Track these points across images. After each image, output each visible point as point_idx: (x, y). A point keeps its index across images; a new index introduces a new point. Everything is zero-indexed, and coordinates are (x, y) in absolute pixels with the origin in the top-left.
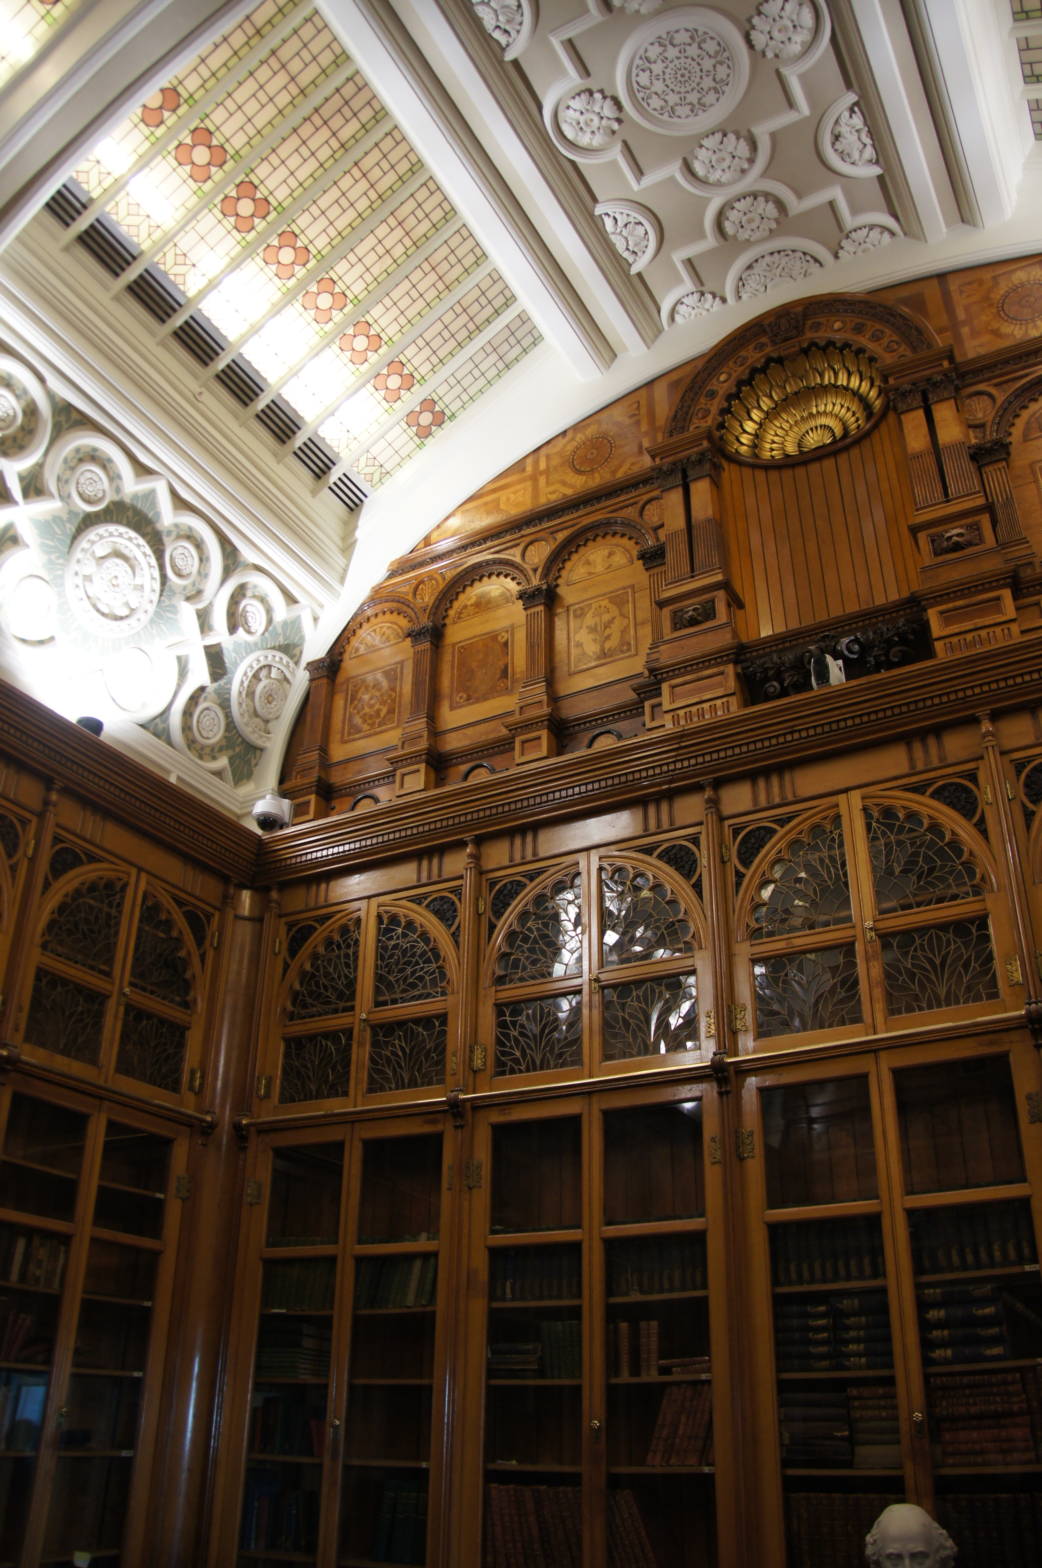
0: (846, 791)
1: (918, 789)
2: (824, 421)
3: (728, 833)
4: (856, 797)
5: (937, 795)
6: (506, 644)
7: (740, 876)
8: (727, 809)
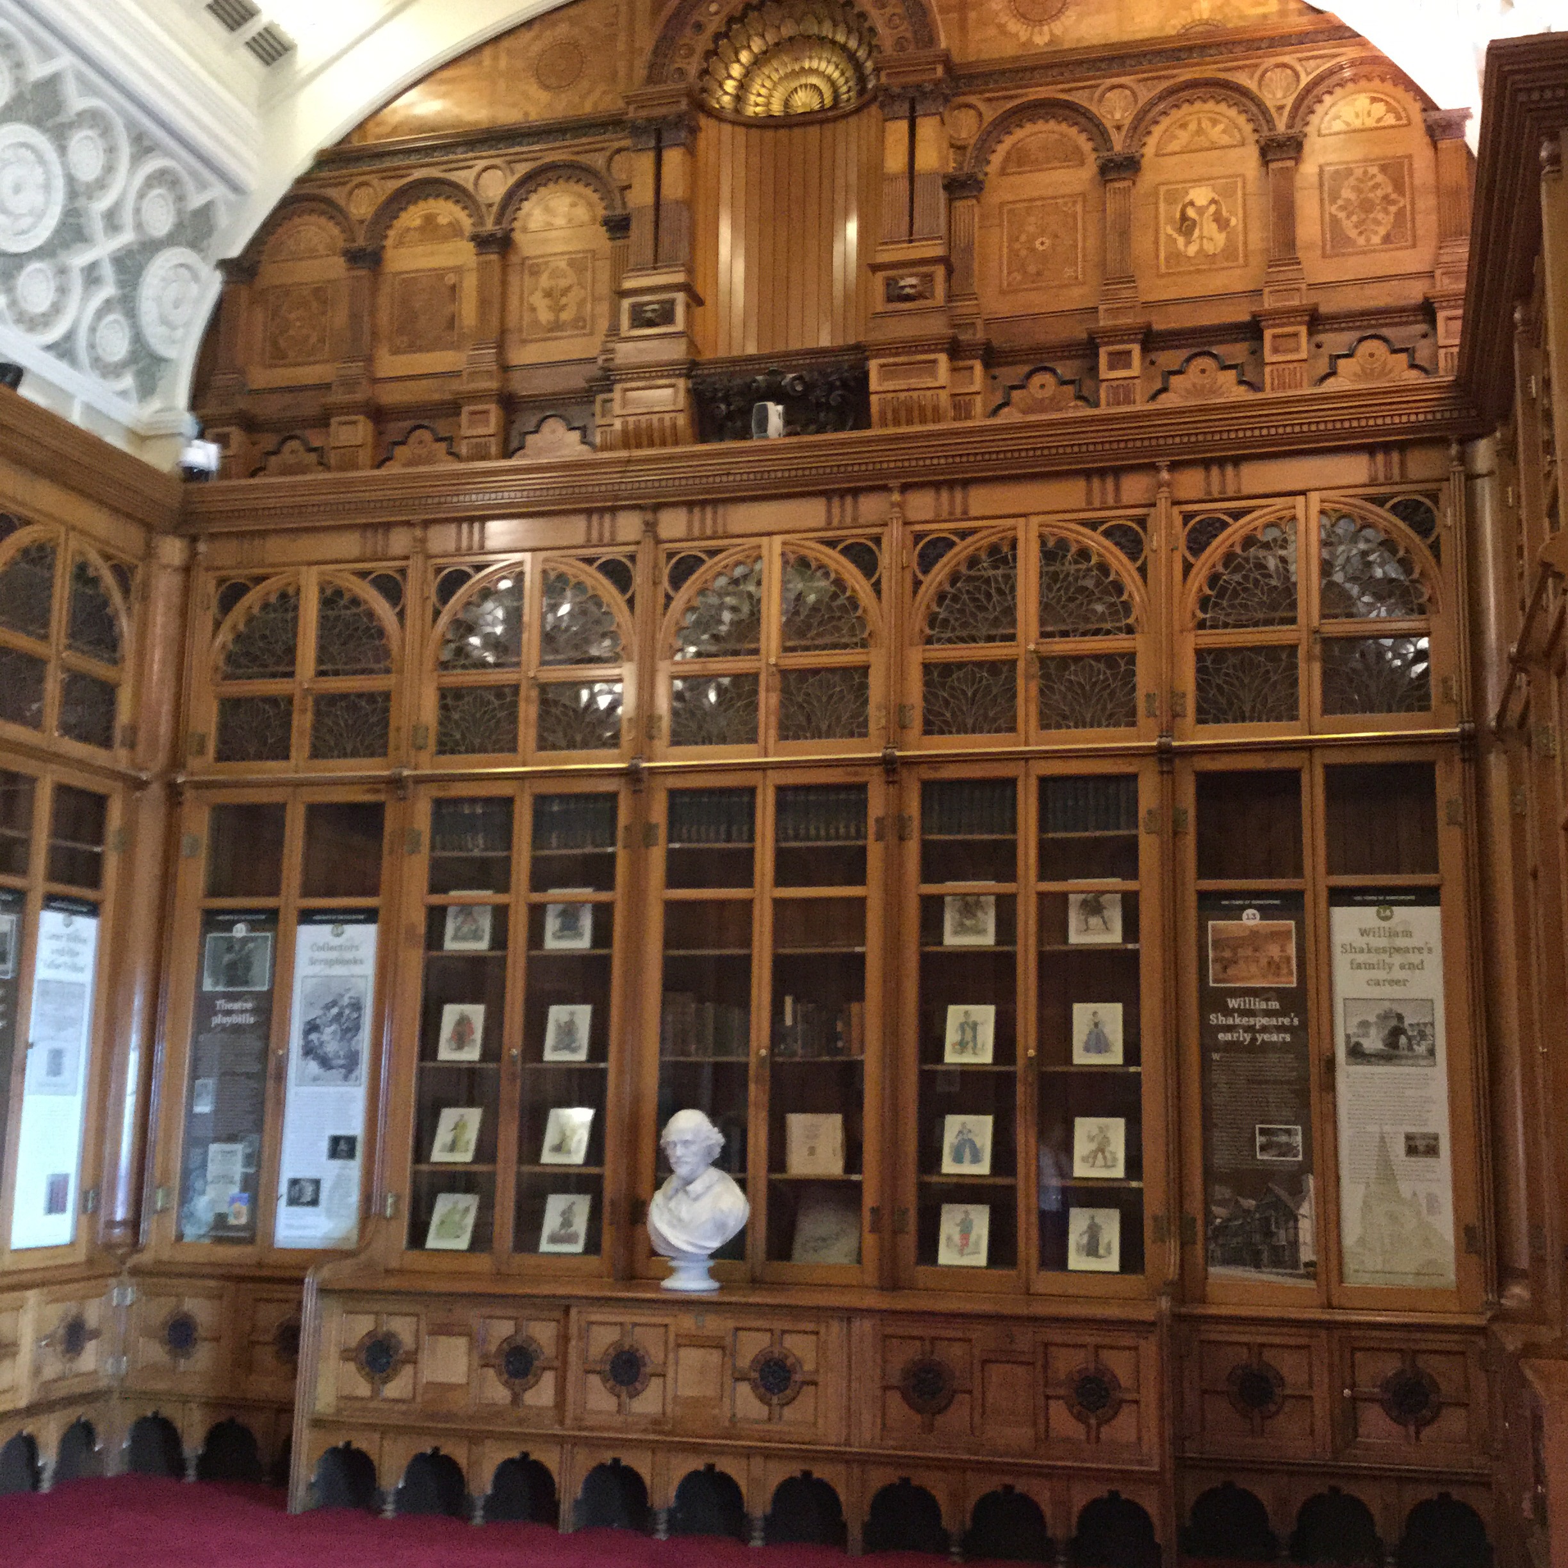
0: (769, 534)
1: (831, 543)
2: (814, 80)
3: (662, 557)
4: (778, 540)
5: (846, 552)
6: (453, 288)
7: (669, 598)
8: (664, 532)
